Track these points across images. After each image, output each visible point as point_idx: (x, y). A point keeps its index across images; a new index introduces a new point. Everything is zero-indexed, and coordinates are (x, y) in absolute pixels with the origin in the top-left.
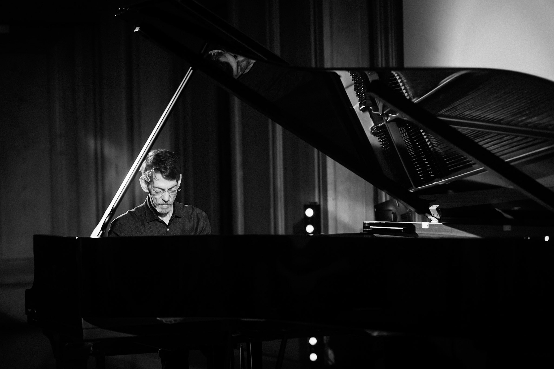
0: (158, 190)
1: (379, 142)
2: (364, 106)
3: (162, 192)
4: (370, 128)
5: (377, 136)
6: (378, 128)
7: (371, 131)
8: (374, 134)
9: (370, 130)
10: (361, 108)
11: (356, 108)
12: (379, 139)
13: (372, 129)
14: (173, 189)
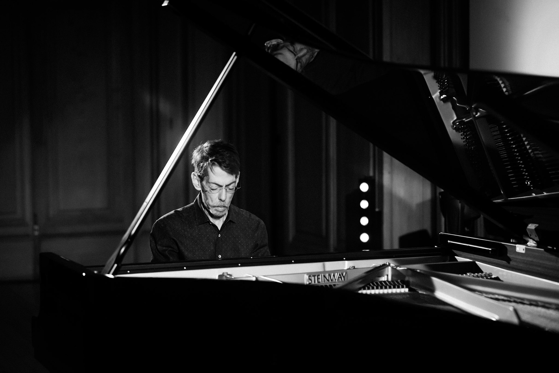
0: (214, 186)
1: (462, 139)
2: (446, 96)
3: (219, 189)
4: (452, 122)
5: (459, 132)
6: (462, 123)
7: (453, 126)
8: (457, 129)
9: (452, 124)
10: (442, 97)
11: (436, 97)
12: (461, 135)
13: (454, 123)
14: (231, 187)
